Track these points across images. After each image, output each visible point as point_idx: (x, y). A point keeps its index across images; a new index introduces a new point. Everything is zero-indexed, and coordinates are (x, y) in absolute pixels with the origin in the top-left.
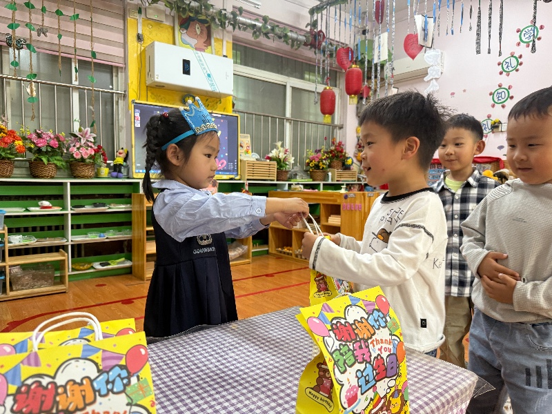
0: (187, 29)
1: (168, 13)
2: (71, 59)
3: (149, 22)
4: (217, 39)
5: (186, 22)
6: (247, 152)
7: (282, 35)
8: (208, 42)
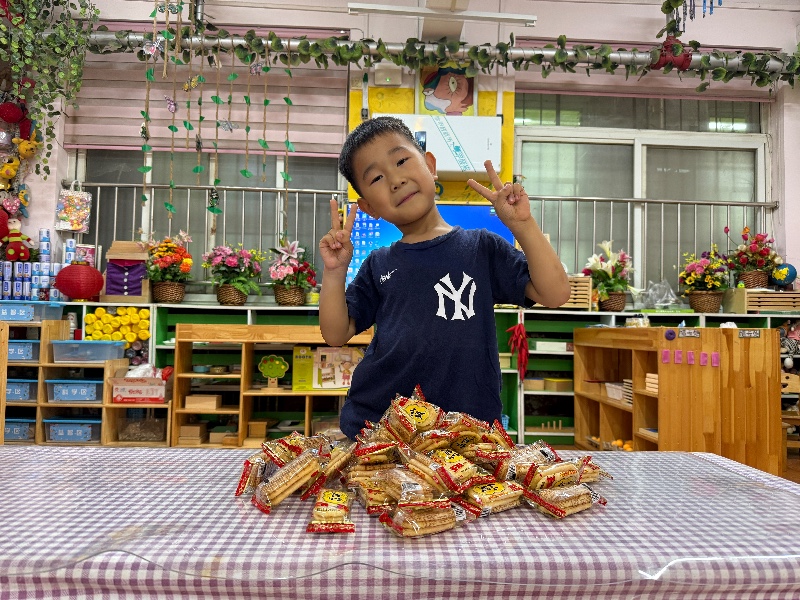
0: (434, 87)
1: (406, 72)
3: (380, 89)
4: (488, 92)
5: (433, 79)
7: (600, 60)
8: (468, 101)
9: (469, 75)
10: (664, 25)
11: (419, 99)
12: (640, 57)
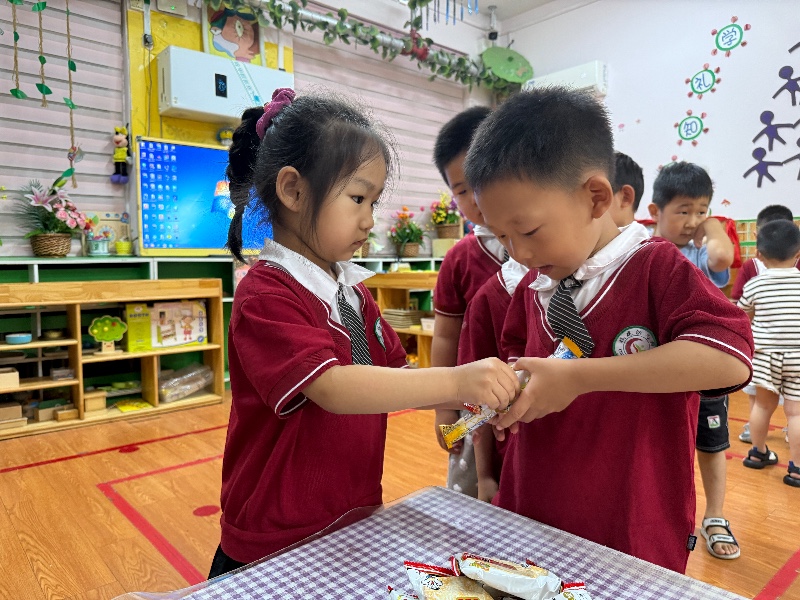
0: (221, 27)
1: (191, 4)
3: (163, 16)
4: (269, 43)
5: (219, 18)
7: (369, 38)
8: (255, 48)
10: (409, 19)
12: (396, 42)
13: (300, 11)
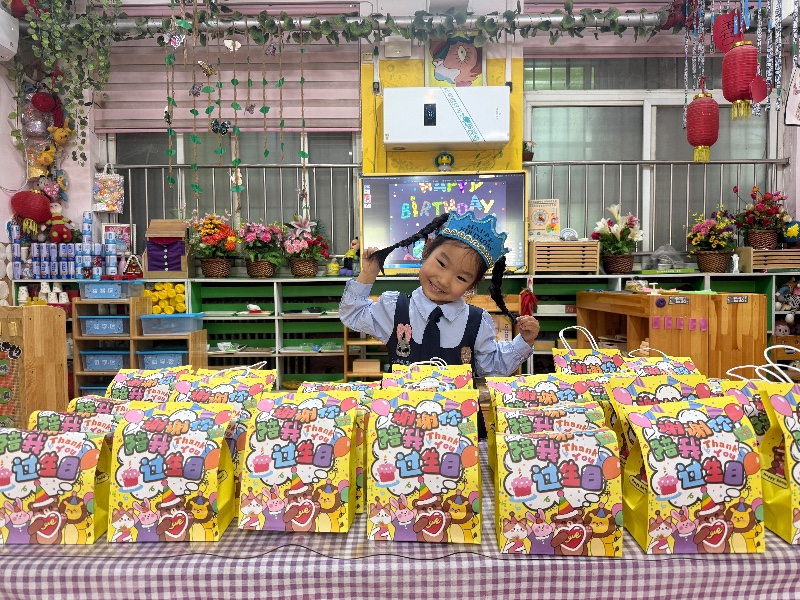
0: (443, 57)
1: (415, 44)
2: (299, 133)
4: (497, 60)
5: (442, 50)
6: (552, 227)
7: (607, 23)
8: (477, 70)
9: (477, 44)
11: (429, 71)
12: (649, 18)
13: (516, 20)
